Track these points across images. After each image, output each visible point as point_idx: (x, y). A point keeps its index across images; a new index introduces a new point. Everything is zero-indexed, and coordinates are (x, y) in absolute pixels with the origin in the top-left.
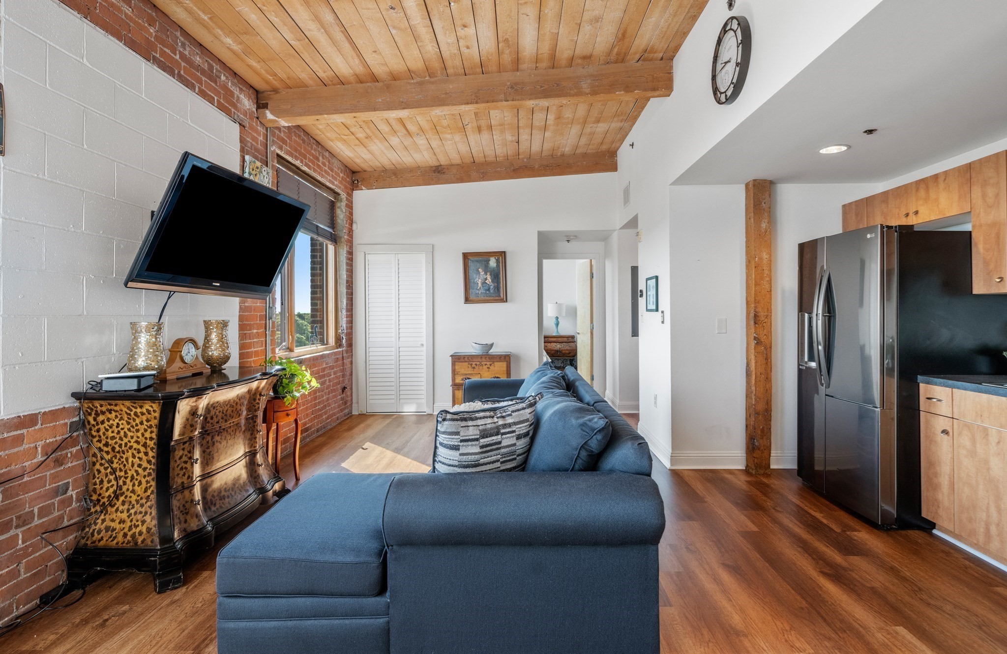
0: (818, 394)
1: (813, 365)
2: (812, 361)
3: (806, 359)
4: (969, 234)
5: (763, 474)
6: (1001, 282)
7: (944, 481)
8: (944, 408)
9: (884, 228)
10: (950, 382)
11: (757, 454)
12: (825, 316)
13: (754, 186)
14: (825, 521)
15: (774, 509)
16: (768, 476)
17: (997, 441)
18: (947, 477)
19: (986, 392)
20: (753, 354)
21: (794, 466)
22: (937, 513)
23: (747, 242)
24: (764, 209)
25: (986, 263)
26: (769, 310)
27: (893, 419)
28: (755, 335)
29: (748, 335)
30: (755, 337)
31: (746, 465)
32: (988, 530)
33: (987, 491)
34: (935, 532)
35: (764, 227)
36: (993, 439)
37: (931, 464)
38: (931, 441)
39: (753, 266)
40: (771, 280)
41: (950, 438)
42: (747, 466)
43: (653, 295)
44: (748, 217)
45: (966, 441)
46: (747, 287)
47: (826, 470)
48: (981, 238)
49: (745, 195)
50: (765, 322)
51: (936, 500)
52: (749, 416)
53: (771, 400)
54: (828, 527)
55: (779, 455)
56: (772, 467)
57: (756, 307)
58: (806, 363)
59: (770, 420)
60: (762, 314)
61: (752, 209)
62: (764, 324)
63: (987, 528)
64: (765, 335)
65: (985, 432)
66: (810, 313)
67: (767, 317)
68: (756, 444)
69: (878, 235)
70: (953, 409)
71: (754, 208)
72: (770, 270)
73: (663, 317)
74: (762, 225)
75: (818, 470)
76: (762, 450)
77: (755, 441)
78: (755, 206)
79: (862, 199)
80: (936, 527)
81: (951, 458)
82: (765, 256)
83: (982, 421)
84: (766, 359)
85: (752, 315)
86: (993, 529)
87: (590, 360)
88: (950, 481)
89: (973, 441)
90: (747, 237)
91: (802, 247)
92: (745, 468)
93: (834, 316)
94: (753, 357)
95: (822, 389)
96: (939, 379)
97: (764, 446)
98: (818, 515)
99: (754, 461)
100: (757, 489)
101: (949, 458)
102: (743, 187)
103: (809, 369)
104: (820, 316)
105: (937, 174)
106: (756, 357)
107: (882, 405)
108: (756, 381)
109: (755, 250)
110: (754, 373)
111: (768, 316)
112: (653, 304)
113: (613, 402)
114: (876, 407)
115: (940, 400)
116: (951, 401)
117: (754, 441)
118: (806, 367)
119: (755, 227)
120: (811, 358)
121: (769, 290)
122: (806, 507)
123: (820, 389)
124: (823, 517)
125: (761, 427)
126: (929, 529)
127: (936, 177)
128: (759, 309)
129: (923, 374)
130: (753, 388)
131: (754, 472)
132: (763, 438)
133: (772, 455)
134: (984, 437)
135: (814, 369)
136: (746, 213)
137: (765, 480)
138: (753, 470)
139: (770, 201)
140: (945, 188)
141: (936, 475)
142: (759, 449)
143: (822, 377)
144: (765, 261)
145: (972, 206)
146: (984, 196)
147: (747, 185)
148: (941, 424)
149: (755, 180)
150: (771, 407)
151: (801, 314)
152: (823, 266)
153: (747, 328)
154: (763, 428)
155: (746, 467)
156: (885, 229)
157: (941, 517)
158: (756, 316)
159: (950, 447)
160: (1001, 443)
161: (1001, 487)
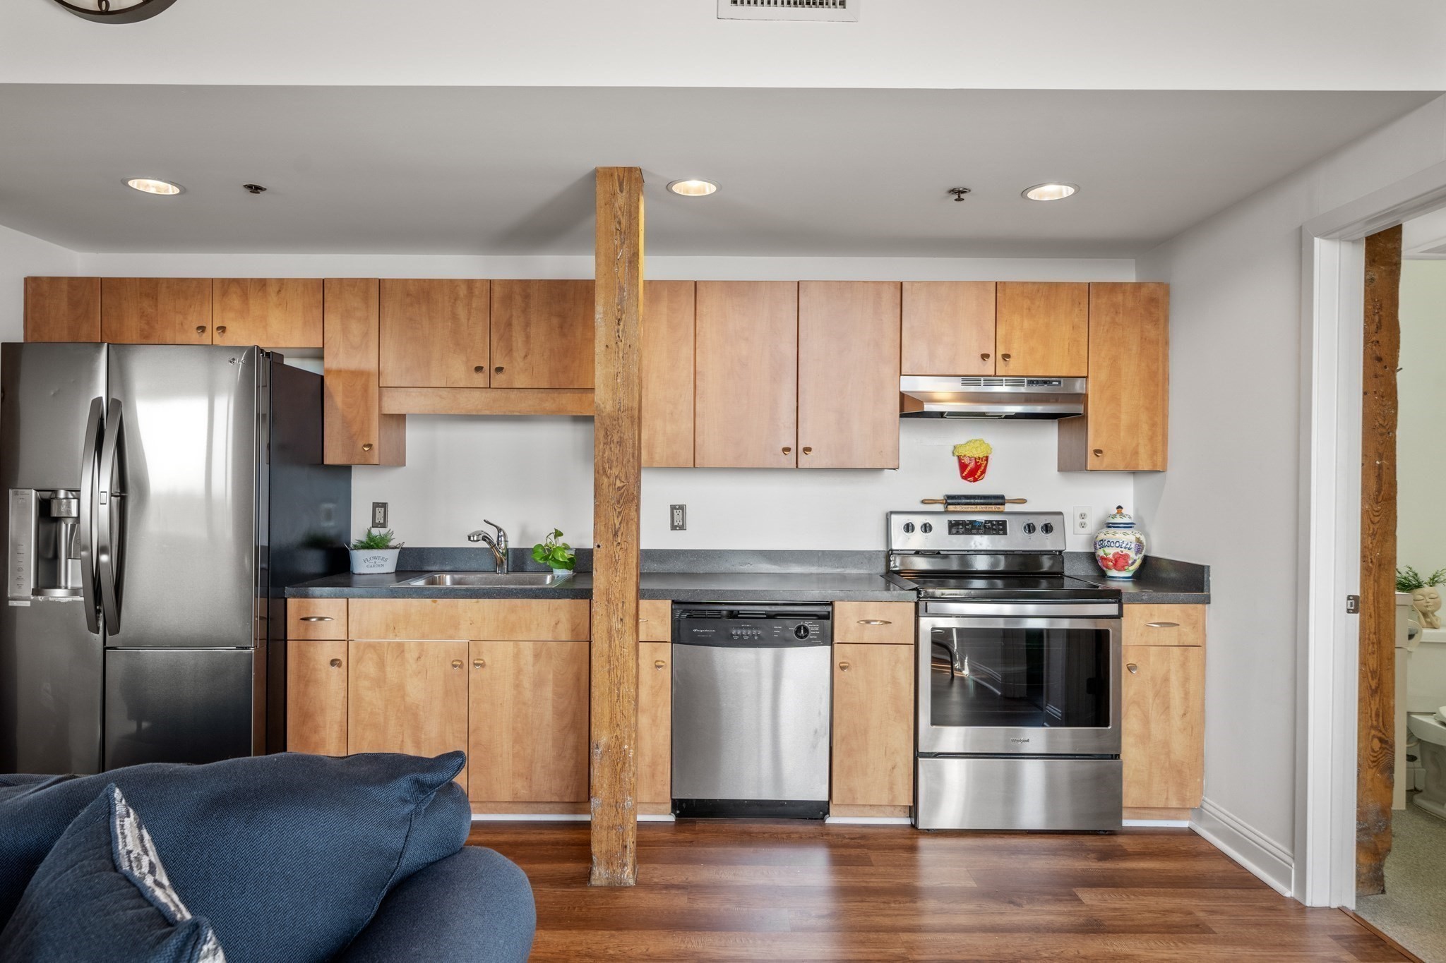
3: (33, 586)
4: (320, 378)
6: (370, 451)
7: (331, 733)
8: (332, 629)
10: (346, 590)
17: (416, 655)
18: (334, 727)
19: (403, 596)
25: (346, 423)
36: (411, 656)
37: (306, 716)
38: (307, 680)
41: (343, 669)
45: (370, 668)
48: (340, 389)
58: (36, 593)
65: (400, 649)
69: (253, 362)
70: (347, 628)
81: (344, 697)
83: (396, 636)
88: (341, 730)
89: (381, 665)
95: (94, 638)
101: (340, 698)
103: (44, 604)
107: (255, 644)
114: (246, 648)
116: (345, 616)
118: (35, 601)
134: (398, 657)
140: (280, 304)
141: (316, 728)
145: (325, 342)
146: (346, 330)
148: (325, 653)
152: (98, 400)
159: (343, 681)
160: (423, 658)
161: (421, 713)
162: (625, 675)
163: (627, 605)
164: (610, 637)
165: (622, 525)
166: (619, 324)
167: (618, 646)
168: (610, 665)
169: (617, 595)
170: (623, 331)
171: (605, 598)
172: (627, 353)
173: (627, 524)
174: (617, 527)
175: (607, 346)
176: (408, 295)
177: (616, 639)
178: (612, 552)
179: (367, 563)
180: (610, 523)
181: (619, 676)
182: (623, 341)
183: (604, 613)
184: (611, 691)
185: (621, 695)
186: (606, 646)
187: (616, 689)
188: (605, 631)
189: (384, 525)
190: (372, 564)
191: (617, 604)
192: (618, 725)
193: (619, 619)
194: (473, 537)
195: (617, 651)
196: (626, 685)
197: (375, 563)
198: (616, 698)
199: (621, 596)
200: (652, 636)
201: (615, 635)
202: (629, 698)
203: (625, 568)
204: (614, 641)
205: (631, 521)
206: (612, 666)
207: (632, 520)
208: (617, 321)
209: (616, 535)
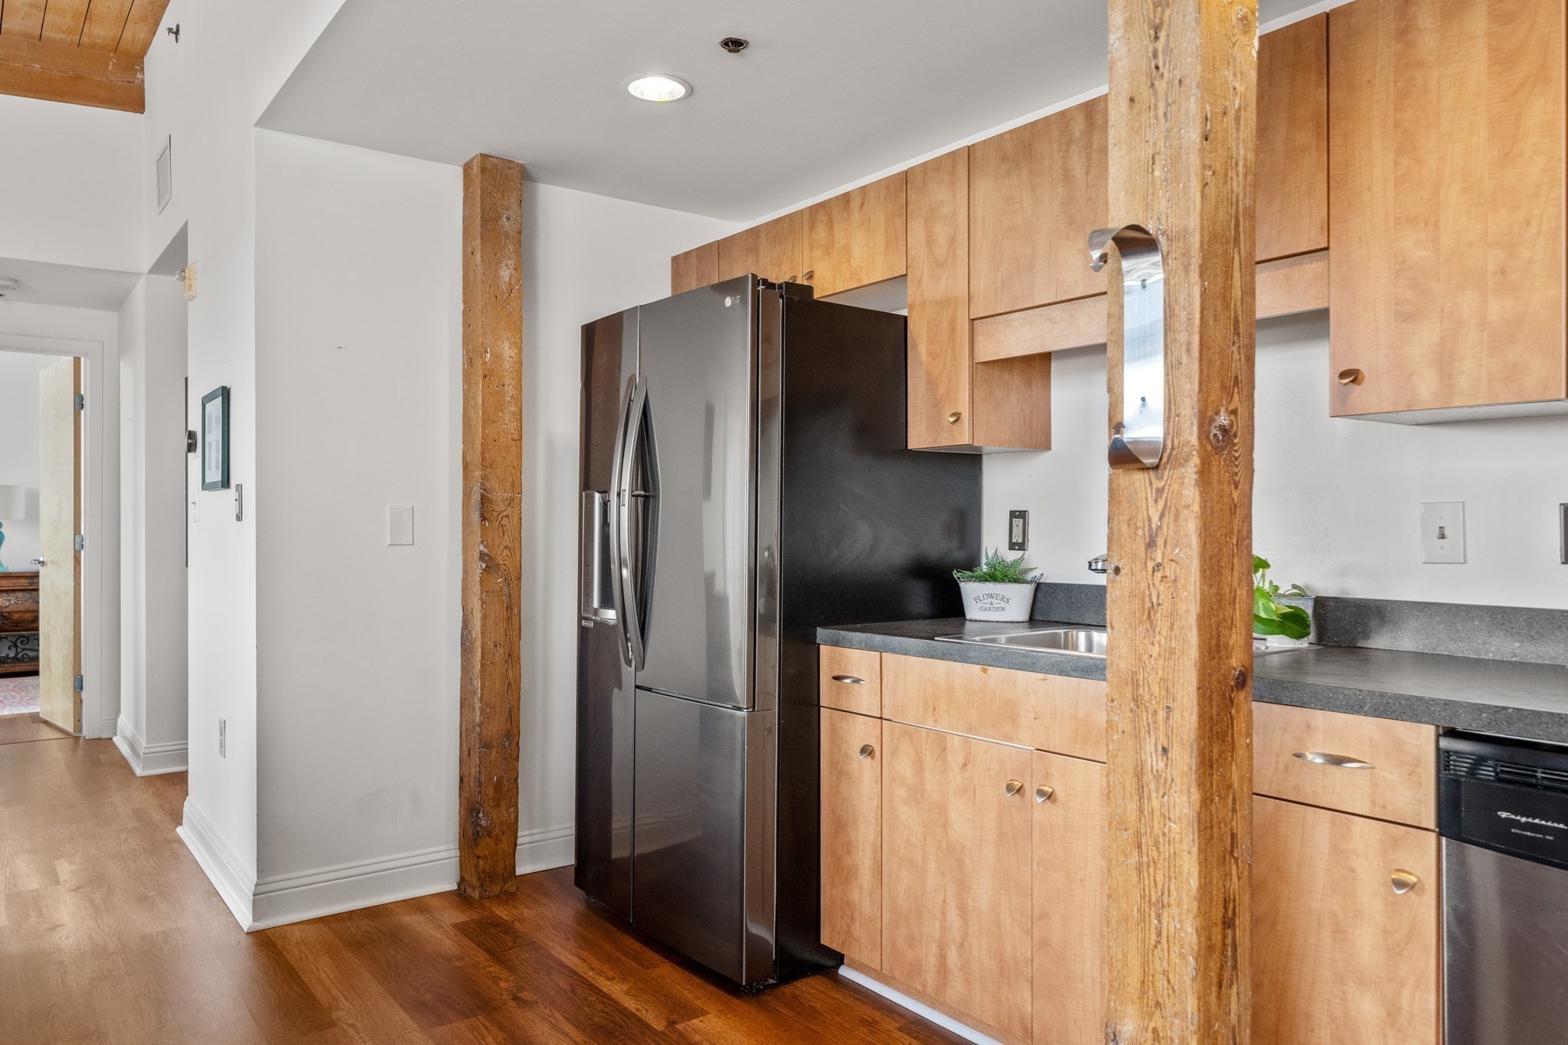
0: (620, 687)
1: (611, 615)
2: (608, 608)
3: (596, 604)
4: (903, 321)
5: (498, 896)
6: (957, 423)
7: (864, 859)
8: (864, 699)
9: (759, 285)
10: (878, 638)
11: (485, 846)
12: (637, 496)
13: (483, 170)
14: (631, 1004)
15: (516, 998)
16: (508, 898)
17: (961, 761)
18: (869, 852)
19: (943, 657)
20: (478, 596)
21: (568, 859)
22: (849, 932)
23: (466, 313)
24: (507, 235)
25: (932, 383)
26: (516, 486)
27: (770, 730)
28: (482, 548)
29: (466, 549)
30: (481, 553)
31: (458, 879)
32: (942, 958)
33: (943, 874)
34: (844, 971)
35: (507, 279)
36: (955, 758)
37: (840, 825)
38: (841, 773)
39: (480, 373)
40: (521, 412)
41: (876, 764)
42: (462, 881)
43: (217, 441)
44: (469, 250)
45: (906, 768)
46: (464, 427)
47: (636, 853)
48: (925, 331)
49: (461, 194)
50: (507, 516)
51: (849, 904)
52: (466, 753)
53: (519, 709)
54: (640, 1020)
55: (536, 838)
56: (520, 870)
57: (484, 477)
58: (596, 612)
59: (517, 759)
60: (499, 495)
61: (478, 228)
62: (505, 521)
63: (941, 955)
64: (507, 547)
65: (942, 743)
66: (605, 492)
67: (511, 502)
68: (483, 823)
69: (747, 299)
70: (881, 699)
71: (482, 226)
72: (519, 387)
73: (240, 500)
74: (502, 274)
75: (618, 859)
76: (497, 836)
77: (481, 815)
78: (484, 222)
79: (710, 245)
80: (845, 960)
81: (878, 807)
82: (508, 351)
83: (936, 721)
84: (509, 608)
85: (476, 497)
86: (953, 955)
87: (71, 634)
88: (875, 857)
89: (919, 766)
90: (465, 301)
91: (590, 332)
92: (455, 887)
93: (656, 497)
94: (476, 604)
95: (628, 672)
96: (857, 634)
97: (501, 823)
98: (616, 989)
99: (477, 866)
100: (480, 944)
101: (875, 808)
102: (458, 172)
103: (602, 625)
104: (626, 496)
105: (848, 192)
106: (483, 603)
107: (752, 705)
108: (483, 665)
109: (485, 334)
110: (479, 644)
111: (514, 501)
112: (217, 468)
113: (133, 747)
114: (740, 709)
115: (857, 681)
116: (879, 681)
117: (477, 816)
118: (595, 622)
119: (484, 274)
120: (607, 601)
121: (516, 437)
122: (591, 973)
123: (623, 672)
124: (627, 993)
125: (495, 779)
126: (832, 967)
127: (846, 198)
128: (493, 483)
129: (826, 624)
130: (477, 683)
131: (476, 895)
132: (499, 805)
133: (519, 841)
134: (939, 756)
135: (612, 627)
136: (464, 239)
137: (502, 912)
138: (474, 888)
139: (521, 216)
140: (863, 224)
141: (849, 848)
142: (489, 834)
143: (629, 644)
144: (508, 364)
145: (909, 265)
146: (930, 241)
147: (467, 168)
148: (860, 732)
149: (484, 157)
150: (518, 727)
151: (586, 495)
152: (632, 378)
153: (464, 531)
154: (500, 779)
155: (459, 885)
156: (761, 287)
157: (858, 940)
158: (484, 500)
159: (876, 781)
160: (969, 766)
161: (968, 861)
162: (1172, 888)
163: (1176, 715)
164: (1141, 788)
165: (1166, 519)
166: (1157, 38)
167: (1157, 814)
168: (1140, 854)
169: (1155, 689)
170: (1168, 50)
171: (1129, 695)
172: (1174, 102)
173: (1176, 519)
174: (1154, 526)
175: (1132, 100)
176: (1004, 159)
177: (1154, 795)
178: (1143, 586)
179: (980, 604)
180: (1140, 516)
181: (1160, 886)
182: (1166, 75)
183: (1128, 727)
184: (1143, 920)
185: (1164, 934)
186: (1132, 807)
187: (1153, 914)
188: (1131, 771)
189: (1022, 546)
190: (988, 606)
191: (1156, 712)
192: (1158, 1004)
193: (1160, 748)
194: (1096, 562)
195: (1156, 825)
196: (1174, 910)
197: (991, 604)
198: (1154, 937)
199: (1164, 693)
200: (1384, 807)
201: (1152, 786)
202: (1182, 946)
203: (1172, 624)
204: (1149, 799)
205: (1186, 511)
206: (1145, 859)
207: (1187, 507)
208: (1152, 32)
209: (1151, 545)
